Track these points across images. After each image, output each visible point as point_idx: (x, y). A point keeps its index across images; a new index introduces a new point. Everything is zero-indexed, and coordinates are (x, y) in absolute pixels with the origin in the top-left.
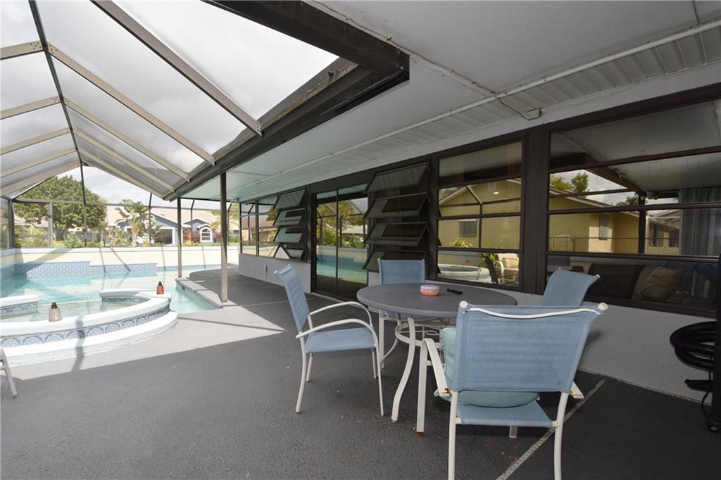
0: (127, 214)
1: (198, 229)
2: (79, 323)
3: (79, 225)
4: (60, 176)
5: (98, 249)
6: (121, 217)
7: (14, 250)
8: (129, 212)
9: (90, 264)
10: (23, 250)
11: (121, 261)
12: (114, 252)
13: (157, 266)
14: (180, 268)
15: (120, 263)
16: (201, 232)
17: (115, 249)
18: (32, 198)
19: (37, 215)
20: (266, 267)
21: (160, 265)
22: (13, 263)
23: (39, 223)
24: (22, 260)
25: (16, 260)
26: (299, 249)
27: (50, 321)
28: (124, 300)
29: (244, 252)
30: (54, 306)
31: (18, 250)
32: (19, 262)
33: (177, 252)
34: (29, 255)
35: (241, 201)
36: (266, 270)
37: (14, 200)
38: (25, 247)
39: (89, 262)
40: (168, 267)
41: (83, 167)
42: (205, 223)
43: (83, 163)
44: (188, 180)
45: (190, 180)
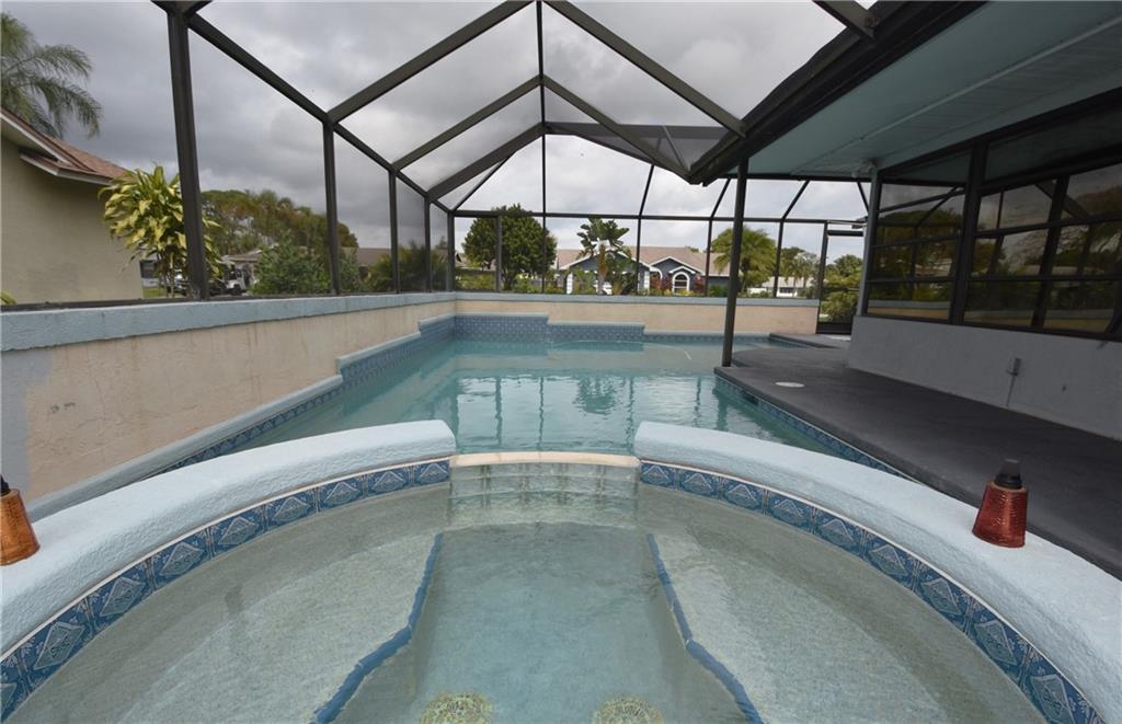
3: (527, 271)
7: (454, 293)
9: (549, 322)
12: (584, 302)
16: (674, 280)
17: (586, 298)
25: (455, 310)
37: (454, 213)
40: (663, 335)
41: (547, 136)
42: (681, 265)
43: (545, 128)
44: (870, 33)
45: (876, 29)
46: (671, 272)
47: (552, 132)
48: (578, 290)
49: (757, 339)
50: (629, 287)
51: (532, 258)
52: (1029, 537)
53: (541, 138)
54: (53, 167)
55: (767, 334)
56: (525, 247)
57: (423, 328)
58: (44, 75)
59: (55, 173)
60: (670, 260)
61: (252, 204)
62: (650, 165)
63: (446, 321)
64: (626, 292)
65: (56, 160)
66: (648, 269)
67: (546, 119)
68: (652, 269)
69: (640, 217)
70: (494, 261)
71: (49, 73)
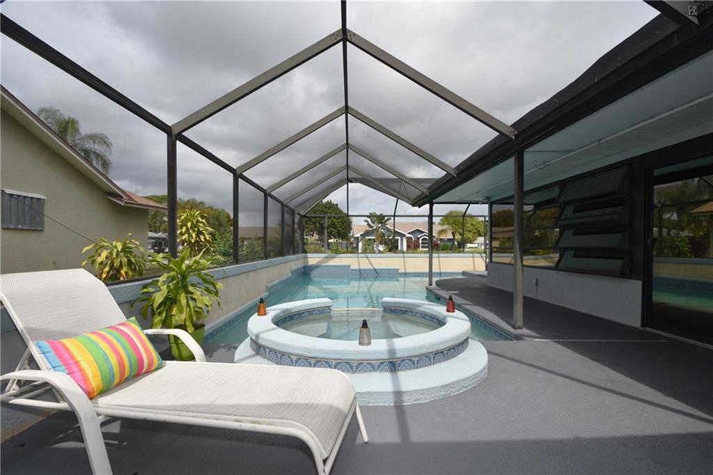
0: (372, 225)
1: (419, 238)
2: (392, 352)
3: (335, 238)
4: (325, 201)
5: (355, 255)
6: (368, 228)
7: (303, 254)
8: (373, 223)
9: (351, 268)
10: (309, 255)
11: (373, 266)
12: (367, 257)
13: (400, 271)
14: (431, 274)
15: (371, 268)
16: (420, 241)
17: (368, 255)
18: (315, 213)
19: (311, 231)
20: (537, 280)
21: (402, 270)
22: (302, 265)
23: (313, 236)
24: (308, 263)
25: (305, 262)
26: (618, 258)
27: (360, 343)
28: (404, 312)
29: (493, 259)
30: (365, 325)
31: (306, 255)
32: (306, 265)
33: (428, 259)
34: (313, 259)
35: (492, 200)
36: (537, 285)
37: (305, 216)
38: (310, 253)
39: (350, 266)
40: (409, 273)
41: (349, 184)
42: (424, 232)
43: (349, 180)
44: (456, 176)
45: (457, 175)
46: (419, 236)
47: (351, 182)
48: (365, 251)
49: (456, 274)
50: (393, 247)
51: (338, 230)
52: (456, 311)
53: (346, 185)
54: (122, 201)
55: (461, 271)
56: (334, 224)
57: (292, 272)
58: (87, 146)
59: (122, 204)
60: (418, 230)
61: (182, 204)
62: (396, 199)
63: (301, 268)
64: (390, 250)
65: (122, 197)
66: (405, 235)
67: (349, 176)
68: (408, 235)
69: (394, 216)
70: (315, 232)
71: (90, 145)
